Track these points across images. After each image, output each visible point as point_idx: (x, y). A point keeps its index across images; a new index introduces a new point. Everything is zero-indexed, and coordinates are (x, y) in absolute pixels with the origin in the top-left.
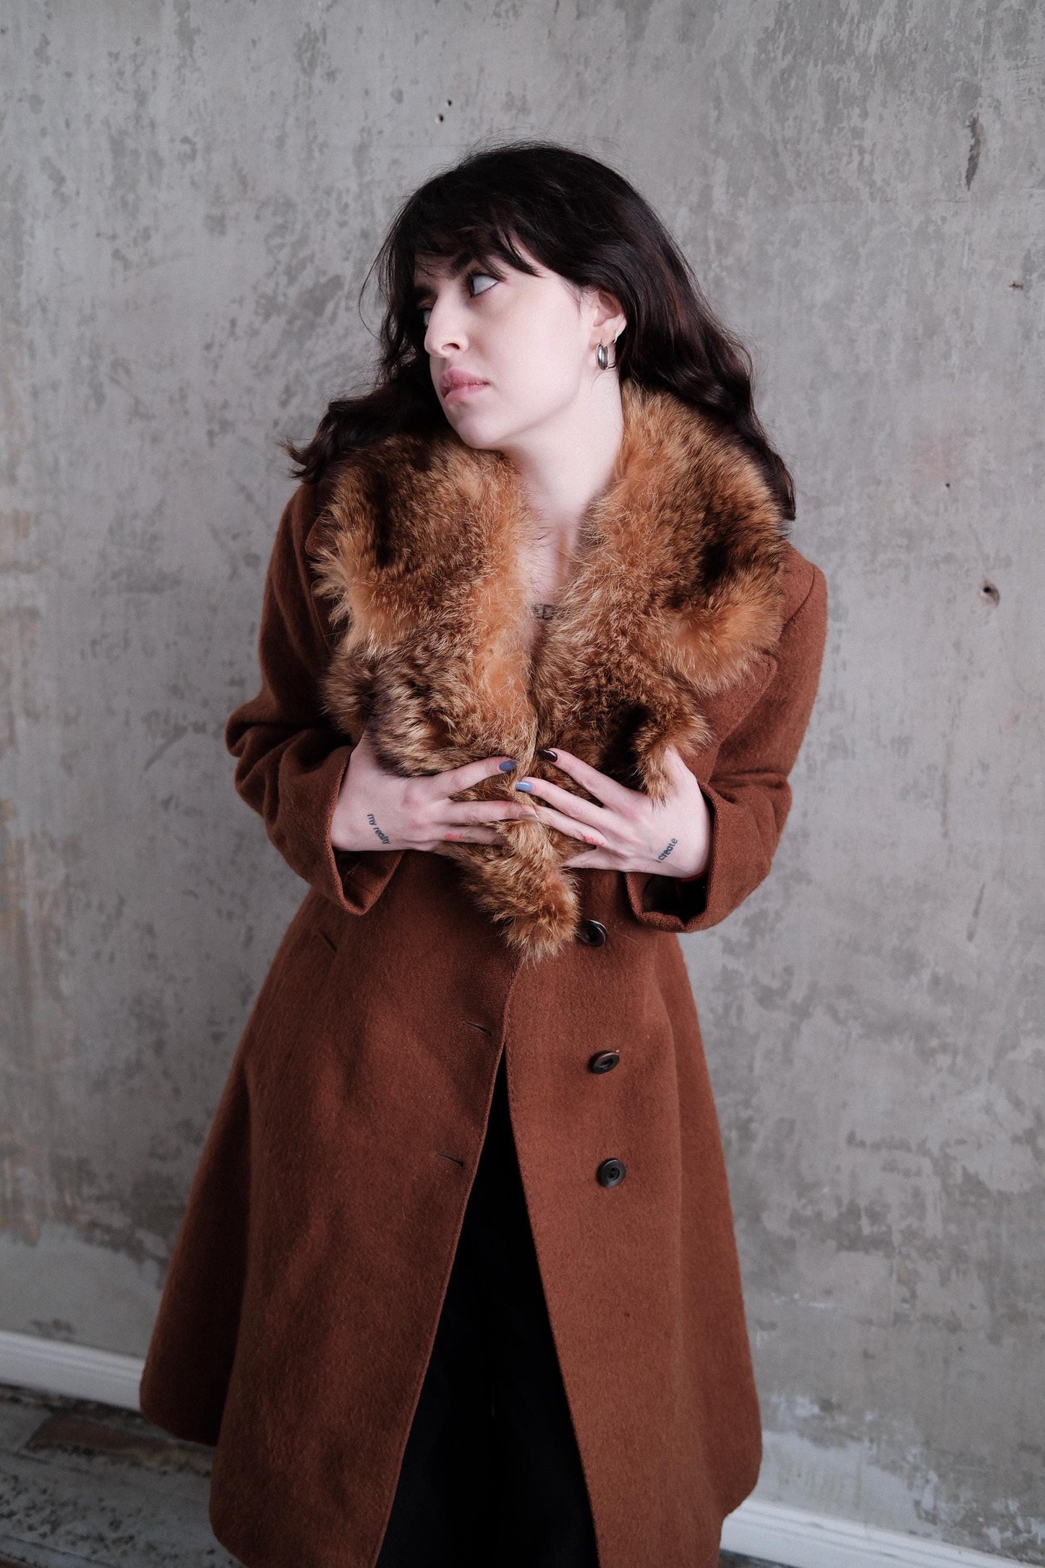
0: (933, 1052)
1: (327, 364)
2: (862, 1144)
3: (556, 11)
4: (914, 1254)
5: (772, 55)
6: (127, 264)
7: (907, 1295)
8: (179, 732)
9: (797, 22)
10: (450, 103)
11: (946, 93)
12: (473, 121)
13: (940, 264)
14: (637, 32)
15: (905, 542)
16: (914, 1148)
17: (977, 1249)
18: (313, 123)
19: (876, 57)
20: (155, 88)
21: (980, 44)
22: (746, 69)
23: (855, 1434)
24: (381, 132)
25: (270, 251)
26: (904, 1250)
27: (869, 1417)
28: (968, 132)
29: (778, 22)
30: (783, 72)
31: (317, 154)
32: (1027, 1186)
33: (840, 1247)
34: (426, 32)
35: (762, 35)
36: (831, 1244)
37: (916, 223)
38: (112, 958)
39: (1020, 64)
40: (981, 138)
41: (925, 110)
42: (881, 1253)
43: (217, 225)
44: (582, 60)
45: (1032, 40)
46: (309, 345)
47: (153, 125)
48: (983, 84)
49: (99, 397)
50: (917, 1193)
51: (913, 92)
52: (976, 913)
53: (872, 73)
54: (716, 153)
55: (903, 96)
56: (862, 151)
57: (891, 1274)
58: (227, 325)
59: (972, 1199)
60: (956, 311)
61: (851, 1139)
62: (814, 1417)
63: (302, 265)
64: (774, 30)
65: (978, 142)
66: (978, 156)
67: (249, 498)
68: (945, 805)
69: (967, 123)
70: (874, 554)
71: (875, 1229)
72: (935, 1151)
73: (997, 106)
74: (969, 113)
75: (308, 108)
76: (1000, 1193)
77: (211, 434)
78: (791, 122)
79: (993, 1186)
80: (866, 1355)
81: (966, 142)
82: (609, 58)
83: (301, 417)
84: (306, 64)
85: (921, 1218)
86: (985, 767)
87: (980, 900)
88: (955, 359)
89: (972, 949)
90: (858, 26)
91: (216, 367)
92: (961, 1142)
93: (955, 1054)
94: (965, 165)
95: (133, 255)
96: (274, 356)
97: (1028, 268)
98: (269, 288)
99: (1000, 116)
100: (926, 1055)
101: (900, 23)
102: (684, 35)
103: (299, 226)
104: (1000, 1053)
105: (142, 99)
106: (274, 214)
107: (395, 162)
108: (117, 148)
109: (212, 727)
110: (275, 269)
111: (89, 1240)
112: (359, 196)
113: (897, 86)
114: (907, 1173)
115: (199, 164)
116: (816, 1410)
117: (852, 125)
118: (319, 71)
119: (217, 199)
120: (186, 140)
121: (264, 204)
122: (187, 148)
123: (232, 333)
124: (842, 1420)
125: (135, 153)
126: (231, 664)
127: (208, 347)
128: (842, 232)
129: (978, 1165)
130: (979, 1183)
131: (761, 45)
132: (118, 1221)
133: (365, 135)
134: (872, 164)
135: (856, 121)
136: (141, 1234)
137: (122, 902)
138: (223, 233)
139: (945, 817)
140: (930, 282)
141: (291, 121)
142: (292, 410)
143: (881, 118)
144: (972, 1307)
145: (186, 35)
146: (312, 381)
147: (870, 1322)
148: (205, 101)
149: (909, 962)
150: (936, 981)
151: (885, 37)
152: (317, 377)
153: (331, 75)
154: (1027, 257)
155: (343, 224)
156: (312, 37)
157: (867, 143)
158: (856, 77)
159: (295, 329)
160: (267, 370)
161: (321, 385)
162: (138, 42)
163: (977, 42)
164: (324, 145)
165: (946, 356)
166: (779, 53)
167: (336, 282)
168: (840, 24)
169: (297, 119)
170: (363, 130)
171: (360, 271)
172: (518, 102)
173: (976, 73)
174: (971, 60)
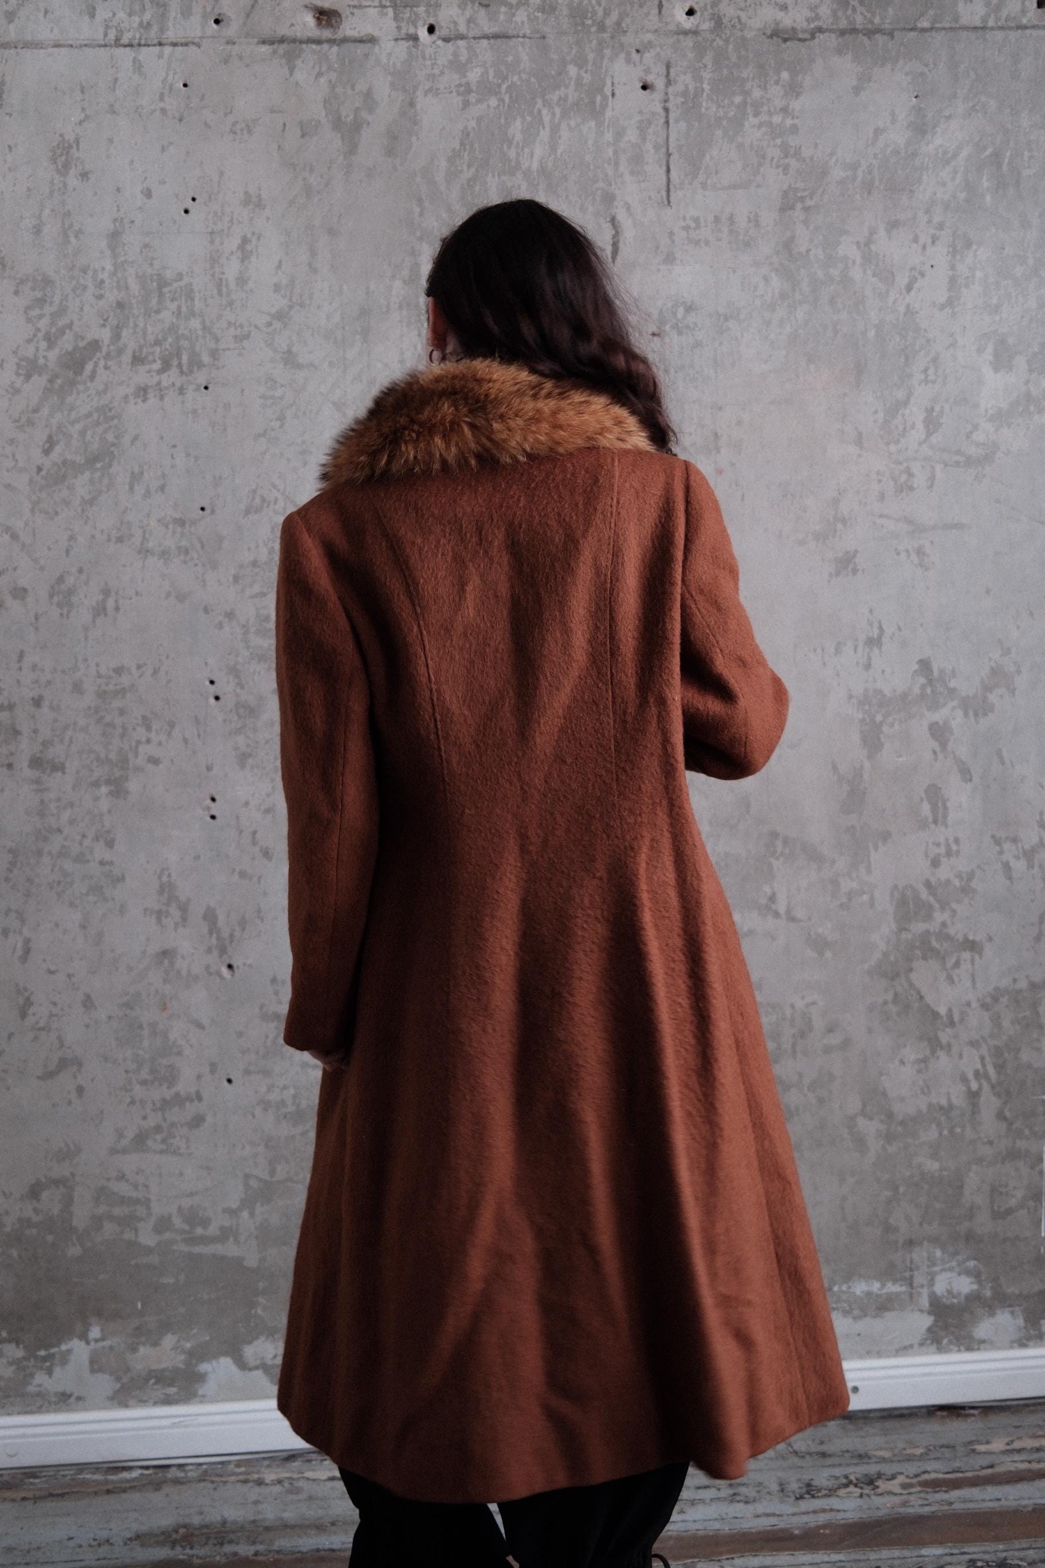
1: (89, 415)
3: (283, 131)
5: (459, 168)
9: (476, 146)
10: (194, 199)
11: (591, 198)
12: (215, 213)
14: (352, 149)
18: (68, 214)
19: (538, 171)
21: (611, 164)
22: (440, 177)
24: (132, 222)
25: (29, 320)
28: (609, 225)
29: (462, 144)
30: (469, 180)
31: (73, 240)
34: (172, 143)
35: (450, 154)
39: (641, 179)
40: (619, 230)
41: (578, 209)
44: (307, 168)
45: (647, 163)
46: (69, 399)
48: (617, 192)
51: (567, 197)
53: (536, 182)
54: (421, 239)
55: (560, 199)
63: (62, 332)
64: (460, 151)
65: (617, 233)
66: (619, 242)
67: (14, 537)
69: (608, 219)
74: (609, 212)
75: (63, 203)
81: (608, 233)
82: (329, 168)
83: (65, 462)
84: (60, 167)
90: (522, 150)
94: (610, 250)
96: (36, 410)
97: (662, 322)
98: (29, 351)
99: (631, 214)
101: (553, 148)
102: (390, 152)
103: (57, 299)
106: (33, 289)
107: (146, 246)
110: (35, 336)
112: (114, 274)
113: (555, 192)
118: (72, 172)
121: (22, 282)
131: (451, 160)
133: (117, 224)
141: (47, 211)
142: (55, 455)
146: (75, 430)
151: (543, 158)
152: (78, 427)
153: (84, 176)
154: (661, 314)
155: (100, 297)
156: (66, 145)
158: (524, 186)
159: (56, 386)
160: (30, 423)
161: (83, 433)
163: (609, 163)
164: (78, 233)
166: (465, 168)
167: (95, 345)
168: (509, 148)
169: (53, 210)
170: (115, 220)
171: (117, 336)
172: (254, 200)
173: (611, 185)
174: (607, 175)
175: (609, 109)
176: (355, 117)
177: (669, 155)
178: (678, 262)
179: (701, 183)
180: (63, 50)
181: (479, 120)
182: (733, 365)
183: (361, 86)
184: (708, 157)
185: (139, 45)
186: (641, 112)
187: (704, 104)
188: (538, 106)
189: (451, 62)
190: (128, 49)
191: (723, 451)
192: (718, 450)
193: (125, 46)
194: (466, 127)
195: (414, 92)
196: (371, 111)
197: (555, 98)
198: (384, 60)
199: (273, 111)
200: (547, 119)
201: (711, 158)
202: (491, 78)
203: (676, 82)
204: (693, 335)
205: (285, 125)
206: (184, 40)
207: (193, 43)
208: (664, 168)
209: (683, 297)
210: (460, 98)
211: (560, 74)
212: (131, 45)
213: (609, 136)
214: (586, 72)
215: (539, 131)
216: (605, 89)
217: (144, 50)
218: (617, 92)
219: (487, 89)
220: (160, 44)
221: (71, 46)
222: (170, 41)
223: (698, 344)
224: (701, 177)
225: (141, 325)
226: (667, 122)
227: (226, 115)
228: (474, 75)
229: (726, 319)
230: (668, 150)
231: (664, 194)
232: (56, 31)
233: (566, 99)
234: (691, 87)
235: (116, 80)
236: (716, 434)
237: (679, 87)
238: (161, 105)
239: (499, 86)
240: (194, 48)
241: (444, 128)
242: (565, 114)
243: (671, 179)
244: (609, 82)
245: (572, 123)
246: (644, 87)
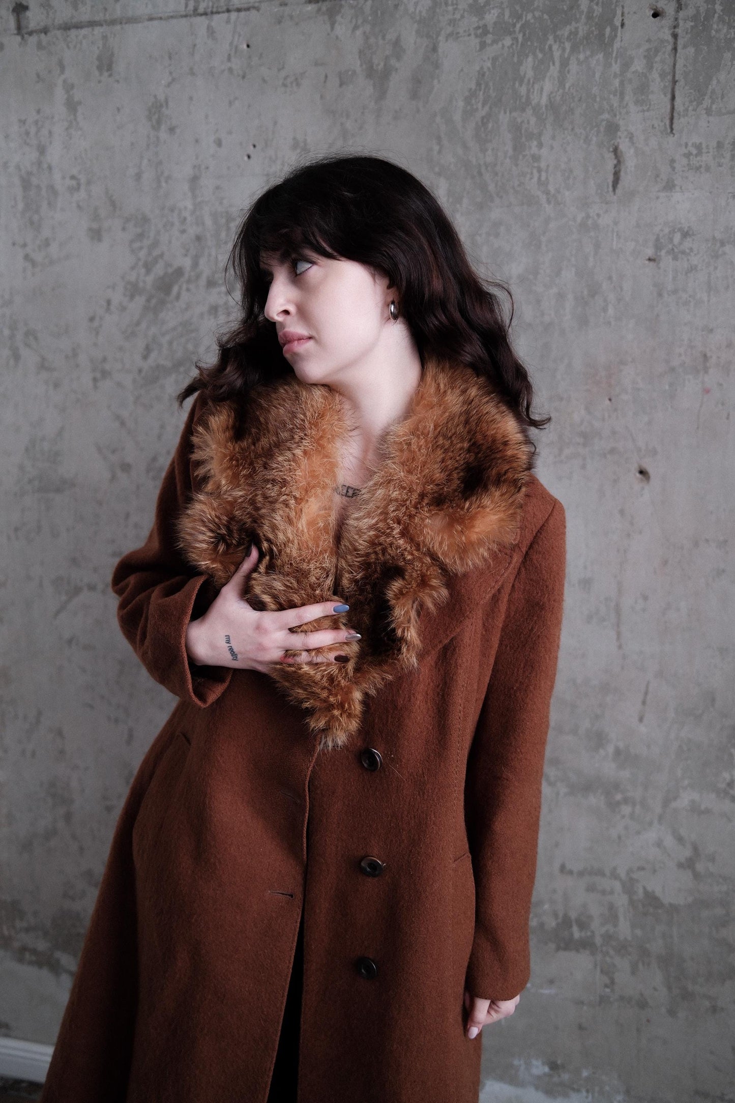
0: (618, 803)
1: (174, 329)
2: (571, 872)
3: (325, 82)
4: (612, 952)
5: (475, 107)
6: (34, 264)
7: (608, 981)
8: (77, 591)
9: (491, 84)
10: (254, 146)
11: (596, 129)
12: (270, 158)
13: (597, 246)
14: (382, 93)
15: (581, 440)
16: (608, 874)
17: (657, 947)
18: (160, 163)
19: (546, 106)
20: (51, 143)
21: (616, 95)
22: (457, 117)
23: (575, 1086)
24: (207, 168)
25: (133, 251)
26: (604, 949)
27: (585, 1074)
28: (612, 155)
29: (478, 84)
30: (483, 118)
31: (164, 184)
32: (690, 899)
33: (558, 949)
34: (236, 98)
35: (467, 94)
36: (552, 946)
37: (579, 219)
38: (34, 754)
39: (646, 108)
40: (621, 160)
41: (582, 141)
42: (588, 952)
43: (96, 235)
44: (344, 114)
45: (652, 92)
46: (161, 316)
47: (50, 168)
48: (621, 123)
49: (16, 357)
50: (611, 907)
51: (573, 129)
52: (644, 703)
53: (544, 117)
54: (439, 174)
55: (566, 132)
56: (539, 170)
57: (596, 965)
58: (105, 304)
59: (651, 910)
60: (610, 278)
61: (563, 869)
62: (545, 1074)
63: (156, 260)
64: (476, 90)
65: (619, 162)
66: (620, 171)
67: (123, 424)
68: (618, 626)
69: (611, 149)
70: (561, 450)
71: (583, 934)
72: (623, 875)
73: (631, 137)
74: (612, 142)
75: (157, 154)
76: (671, 905)
77: (95, 380)
78: (489, 152)
79: (666, 900)
80: (581, 1027)
81: (611, 162)
82: (363, 113)
83: (157, 366)
84: (154, 123)
85: (615, 926)
86: (645, 598)
87: (646, 693)
88: (611, 311)
89: (643, 729)
90: (533, 86)
91: (97, 333)
92: (642, 869)
93: (634, 805)
94: (610, 178)
95: (38, 257)
96: (138, 324)
97: (658, 247)
98: (133, 277)
99: (633, 143)
100: (613, 806)
101: (562, 81)
102: (414, 95)
103: (152, 234)
104: (666, 803)
105: (42, 150)
106: (135, 226)
107: (218, 188)
108: (26, 184)
109: (100, 586)
110: (137, 264)
111: (21, 960)
112: (193, 212)
113: (561, 126)
114: (604, 892)
115: (82, 194)
116: (546, 1069)
117: (532, 152)
118: (163, 127)
119: (96, 217)
120: (73, 177)
121: (128, 220)
122: (74, 183)
123: (108, 309)
124: (566, 1077)
125: (38, 187)
126: (113, 541)
127: (92, 319)
128: (529, 226)
129: (655, 885)
130: (656, 899)
131: (468, 100)
132: (42, 945)
133: (196, 170)
134: (547, 178)
135: (534, 150)
136: (58, 954)
137: (40, 713)
138: (100, 240)
139: (619, 635)
140: (591, 259)
141: (145, 162)
142: (151, 361)
143: (552, 148)
144: (655, 989)
145: (72, 106)
146: (165, 340)
147: (582, 1003)
148: (85, 150)
149: (598, 740)
150: (618, 752)
151: (552, 93)
152: (167, 338)
153: (172, 130)
154: (657, 240)
155: (183, 232)
156: (159, 105)
157: (543, 165)
158: (533, 120)
159: (152, 305)
160: (133, 334)
161: (170, 343)
162: (38, 112)
163: (615, 95)
164: (169, 178)
165: (605, 310)
166: (480, 105)
167: (179, 272)
168: (521, 85)
169: (149, 160)
170: (195, 167)
171: (195, 264)
172: (302, 144)
173: (615, 116)
174: (611, 106)
175: (619, 39)
176: (385, 65)
177: (675, 82)
178: (678, 188)
179: (706, 109)
180: (155, 23)
181: (494, 59)
182: (727, 288)
183: (391, 36)
184: (714, 82)
185: (212, 13)
186: (649, 41)
187: (715, 26)
188: (549, 43)
189: (470, 6)
190: (204, 17)
191: (711, 371)
192: (706, 370)
193: (201, 15)
194: (482, 68)
195: (437, 37)
196: (399, 58)
197: (566, 34)
198: (411, 9)
199: (316, 64)
200: (557, 54)
201: (718, 82)
202: (506, 17)
203: (686, 5)
204: (688, 260)
205: (326, 77)
206: (246, 6)
207: (254, 8)
208: (669, 96)
209: (680, 223)
210: (478, 40)
211: (571, 8)
212: (205, 14)
213: (616, 68)
214: (597, 4)
215: (549, 66)
216: (615, 20)
217: (216, 17)
218: (626, 21)
219: (503, 29)
220: (228, 11)
221: (161, 18)
222: (235, 7)
223: (693, 269)
224: (707, 102)
225: (213, 253)
226: (675, 49)
227: (279, 70)
228: (491, 17)
229: (723, 244)
230: (674, 76)
231: (668, 122)
232: (150, 6)
233: (576, 33)
234: (702, 10)
235: (195, 45)
236: (705, 356)
237: (691, 11)
238: (229, 65)
239: (514, 25)
240: (254, 12)
241: (462, 70)
242: (575, 49)
243: (676, 107)
244: (619, 12)
245: (582, 57)
246: (655, 15)
